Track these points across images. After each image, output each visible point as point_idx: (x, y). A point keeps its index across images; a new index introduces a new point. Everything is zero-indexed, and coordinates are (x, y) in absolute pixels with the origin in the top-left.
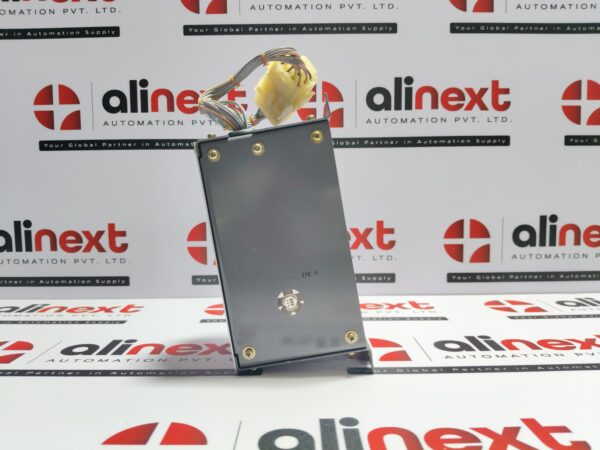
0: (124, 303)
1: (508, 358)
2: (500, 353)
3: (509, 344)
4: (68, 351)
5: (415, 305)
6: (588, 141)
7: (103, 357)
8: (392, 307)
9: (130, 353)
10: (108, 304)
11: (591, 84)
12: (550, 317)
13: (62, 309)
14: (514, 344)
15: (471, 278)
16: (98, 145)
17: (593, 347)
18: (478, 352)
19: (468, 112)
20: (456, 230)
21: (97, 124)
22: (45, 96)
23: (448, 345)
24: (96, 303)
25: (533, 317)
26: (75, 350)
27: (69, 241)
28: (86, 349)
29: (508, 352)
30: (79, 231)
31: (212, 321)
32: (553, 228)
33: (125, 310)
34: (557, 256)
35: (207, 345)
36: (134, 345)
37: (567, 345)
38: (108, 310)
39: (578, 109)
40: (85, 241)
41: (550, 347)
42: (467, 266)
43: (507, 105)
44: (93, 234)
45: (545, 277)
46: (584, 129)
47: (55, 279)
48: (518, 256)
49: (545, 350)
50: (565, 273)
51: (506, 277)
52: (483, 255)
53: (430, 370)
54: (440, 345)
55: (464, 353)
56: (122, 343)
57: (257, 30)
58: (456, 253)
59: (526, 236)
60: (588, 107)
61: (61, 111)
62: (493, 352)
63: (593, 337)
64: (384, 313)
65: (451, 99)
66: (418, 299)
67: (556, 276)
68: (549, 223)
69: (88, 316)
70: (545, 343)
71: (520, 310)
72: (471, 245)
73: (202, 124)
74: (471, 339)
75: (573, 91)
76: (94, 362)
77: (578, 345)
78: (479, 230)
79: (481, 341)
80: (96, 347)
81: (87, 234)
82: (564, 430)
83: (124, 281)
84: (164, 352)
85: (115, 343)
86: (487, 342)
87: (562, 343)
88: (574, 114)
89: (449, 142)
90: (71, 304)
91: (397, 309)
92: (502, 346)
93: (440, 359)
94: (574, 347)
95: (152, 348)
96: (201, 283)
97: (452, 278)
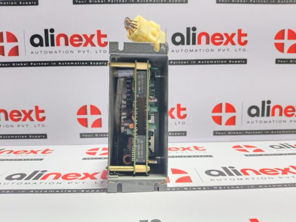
0: (43, 148)
1: (243, 180)
2: (239, 177)
3: (244, 171)
4: (9, 178)
5: (196, 148)
7: (27, 181)
8: (184, 149)
9: (42, 179)
10: (35, 148)
12: (266, 155)
13: (11, 151)
14: (247, 171)
15: (226, 133)
16: (28, 64)
17: (288, 173)
18: (228, 177)
19: (225, 46)
20: (218, 108)
21: (27, 53)
23: (212, 173)
24: (29, 148)
25: (257, 155)
26: (13, 177)
28: (19, 176)
29: (244, 177)
30: (20, 110)
31: (89, 159)
32: (269, 107)
33: (44, 152)
35: (84, 174)
36: (45, 174)
37: (274, 172)
38: (35, 152)
40: (23, 115)
41: (265, 173)
42: (224, 127)
43: (246, 42)
44: (27, 112)
45: (264, 132)
47: (8, 135)
48: (250, 122)
49: (263, 175)
50: (274, 131)
51: (244, 133)
52: (232, 121)
53: (202, 188)
54: (208, 172)
55: (221, 177)
56: (39, 172)
57: (112, 1)
58: (218, 120)
59: (254, 111)
60: (288, 43)
61: (8, 46)
62: (236, 176)
63: (288, 167)
64: (180, 153)
66: (198, 145)
67: (269, 132)
68: (266, 105)
69: (24, 156)
70: (263, 171)
71: (251, 151)
72: (225, 116)
73: (84, 52)
74: (225, 169)
75: (280, 35)
76: (23, 185)
77: (280, 172)
78: (230, 108)
79: (230, 169)
80: (25, 175)
81: (24, 111)
83: (44, 136)
84: (60, 178)
85: (35, 172)
86: (233, 170)
87: (273, 171)
88: (280, 47)
90: (15, 149)
91: (187, 151)
92: (241, 173)
93: (208, 181)
94: (278, 173)
95: (55, 176)
96: (85, 137)
97: (216, 133)
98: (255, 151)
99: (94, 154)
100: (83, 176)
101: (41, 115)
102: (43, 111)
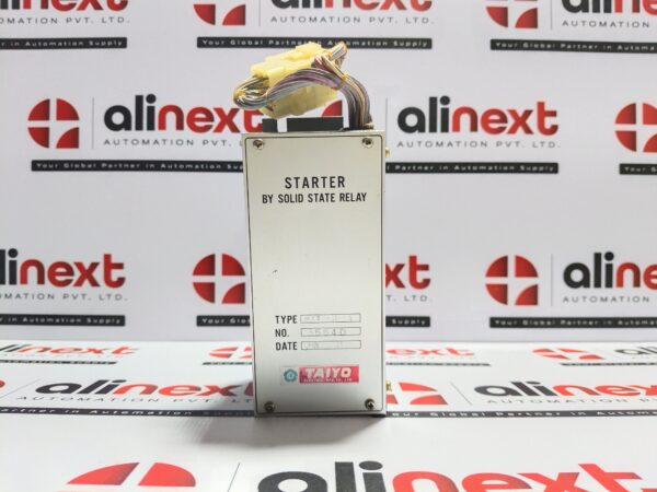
0: (117, 345)
1: (561, 403)
2: (552, 398)
3: (562, 390)
4: (45, 390)
5: (453, 351)
6: (645, 169)
7: (84, 396)
8: (426, 353)
9: (117, 393)
10: (98, 345)
11: (647, 108)
12: (608, 364)
13: (45, 349)
14: (568, 389)
15: (517, 323)
16: (97, 166)
18: (525, 397)
19: (512, 136)
20: (499, 268)
21: (97, 142)
22: (41, 111)
24: (84, 345)
25: (589, 364)
26: (52, 389)
27: (58, 274)
28: (67, 387)
29: (561, 397)
30: (71, 262)
31: (216, 364)
32: (609, 267)
33: (118, 352)
34: (614, 299)
35: (209, 387)
36: (122, 385)
39: (633, 134)
40: (77, 274)
41: (610, 392)
42: (512, 310)
43: (554, 129)
44: (87, 266)
45: (601, 323)
46: (640, 157)
47: (40, 316)
48: (570, 299)
49: (604, 396)
50: (624, 319)
51: (556, 323)
52: (530, 297)
53: (469, 414)
54: (482, 390)
55: (510, 397)
56: (110, 383)
57: (277, 43)
58: (499, 293)
59: (579, 276)
60: (644, 132)
61: (58, 128)
62: (543, 397)
64: (416, 358)
65: (493, 121)
66: (455, 346)
67: (613, 323)
68: (604, 262)
69: (75, 357)
70: (604, 389)
71: (574, 358)
72: (516, 285)
73: (215, 144)
74: (519, 385)
75: (628, 114)
77: (643, 392)
78: (526, 268)
79: (531, 386)
80: (78, 386)
81: (80, 265)
82: (633, 476)
83: (118, 321)
84: (156, 392)
85: (100, 383)
86: (537, 388)
87: (625, 389)
88: (629, 140)
90: (55, 345)
91: (432, 355)
92: (555, 391)
93: (482, 403)
94: (639, 394)
95: (143, 388)
96: (207, 324)
97: (495, 323)
98: (582, 358)
99: (228, 356)
100: (204, 390)
101: (115, 274)
102: (120, 266)
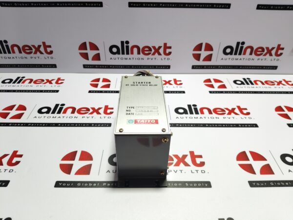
27: (26, 49)
34: (241, 59)
89: (201, 6)
